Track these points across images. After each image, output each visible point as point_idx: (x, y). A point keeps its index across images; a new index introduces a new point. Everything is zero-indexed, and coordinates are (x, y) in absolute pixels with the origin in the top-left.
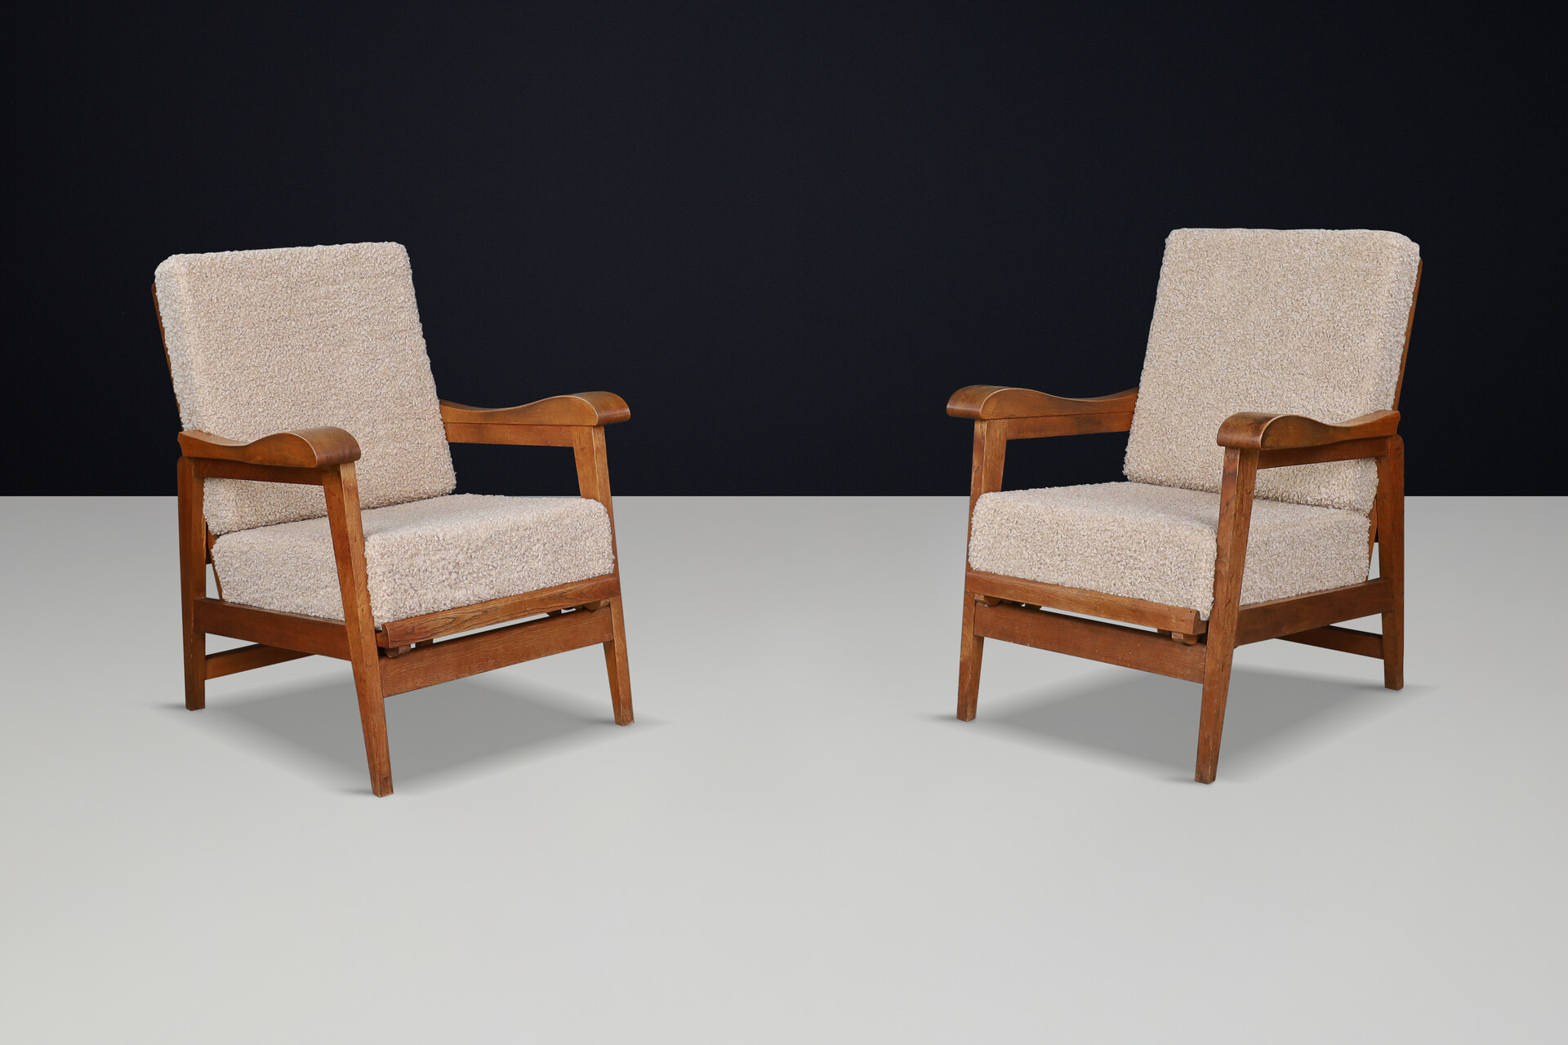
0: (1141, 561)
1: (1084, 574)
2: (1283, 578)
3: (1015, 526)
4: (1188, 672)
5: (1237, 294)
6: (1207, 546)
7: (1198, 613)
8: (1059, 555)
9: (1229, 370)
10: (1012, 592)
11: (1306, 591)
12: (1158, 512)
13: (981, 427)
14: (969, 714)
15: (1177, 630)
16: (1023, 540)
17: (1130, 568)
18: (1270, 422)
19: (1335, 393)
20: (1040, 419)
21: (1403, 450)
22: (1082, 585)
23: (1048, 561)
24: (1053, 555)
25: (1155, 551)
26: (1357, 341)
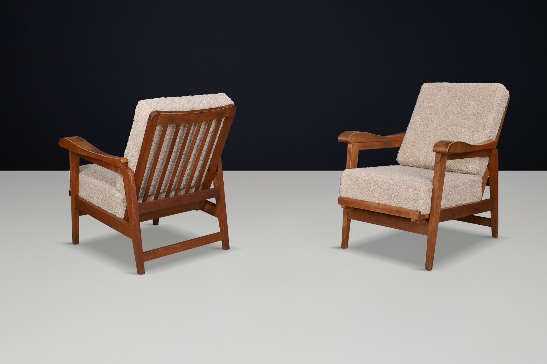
0: (400, 193)
1: (380, 198)
2: (451, 199)
3: (356, 181)
4: (423, 231)
5: (445, 102)
6: (424, 188)
7: (420, 212)
8: (371, 191)
9: (439, 126)
10: (355, 205)
11: (459, 204)
12: (406, 176)
13: (350, 146)
14: (345, 246)
15: (413, 218)
16: (359, 186)
17: (396, 196)
18: (451, 144)
19: (475, 133)
20: (371, 143)
21: (498, 154)
22: (380, 202)
23: (367, 193)
24: (369, 191)
25: (405, 190)
26: (485, 117)
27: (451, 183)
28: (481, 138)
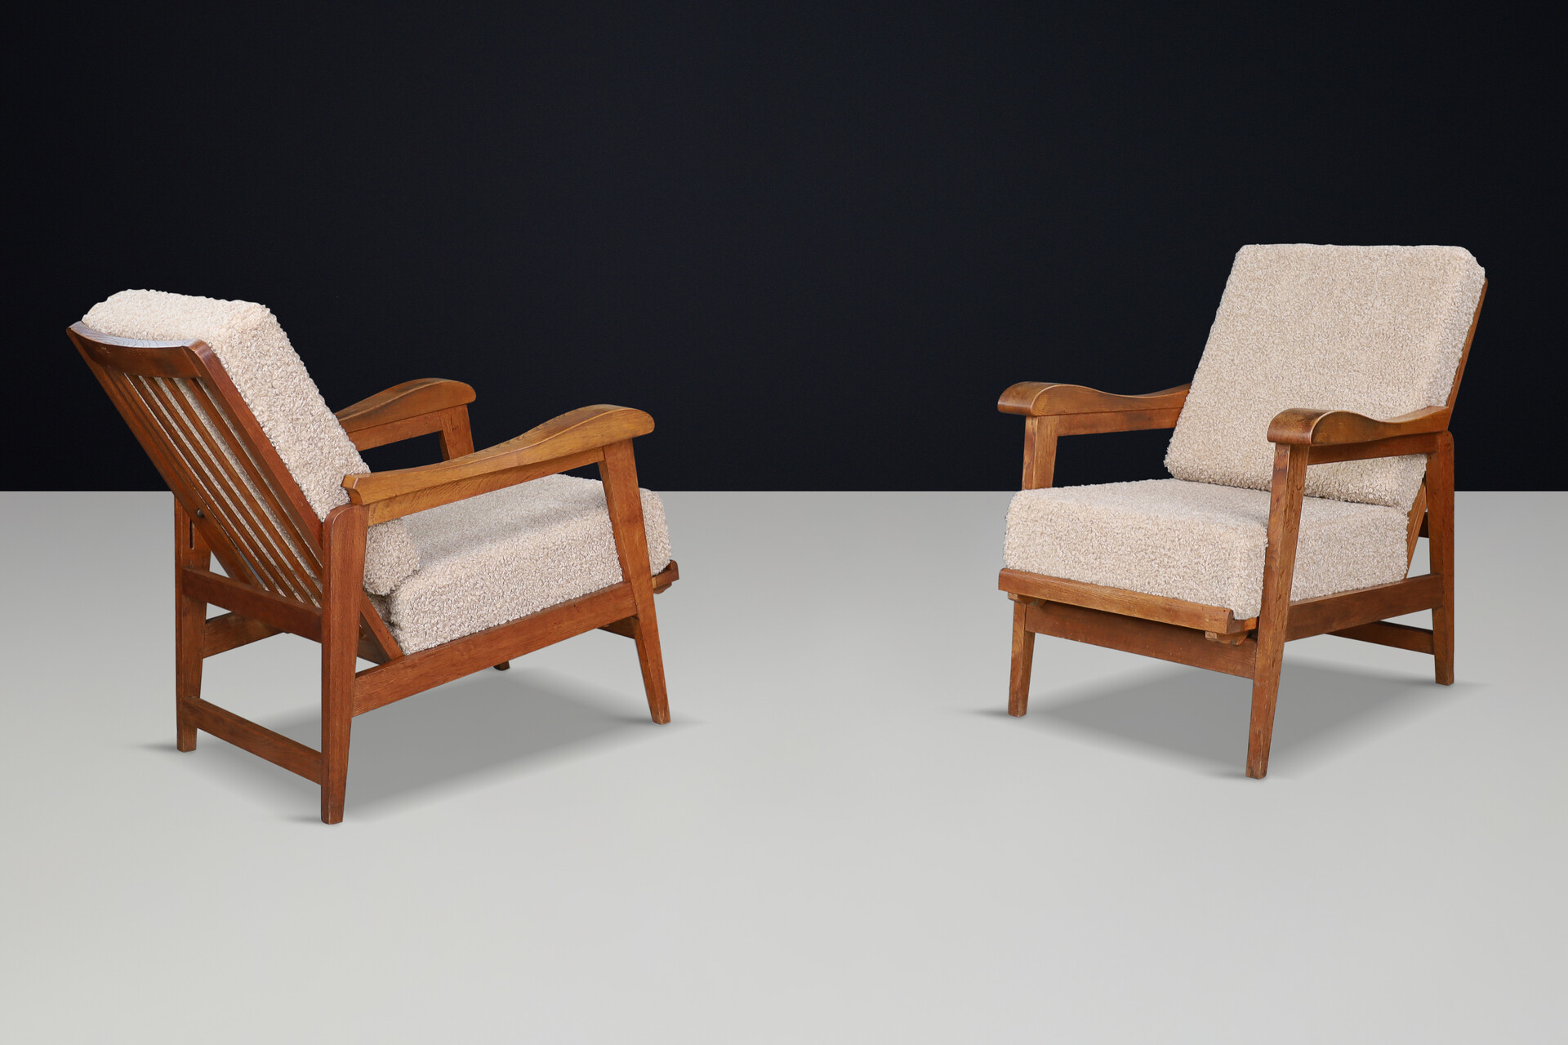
0: (1175, 559)
1: (1119, 572)
2: (1320, 576)
3: (1049, 524)
4: (1238, 667)
5: (1302, 299)
6: (1242, 544)
7: (1232, 611)
8: (1093, 553)
9: (1285, 367)
10: (1046, 591)
11: (1343, 590)
12: (1193, 509)
13: (1032, 423)
14: (1020, 709)
15: (1210, 629)
16: (1057, 538)
17: (1165, 566)
18: (1320, 418)
19: (1389, 388)
20: (1091, 415)
21: (1453, 446)
22: (1116, 583)
23: (1082, 559)
24: (1087, 553)
25: (1189, 549)
26: (1416, 342)
27: (1320, 531)
28: (1405, 402)
